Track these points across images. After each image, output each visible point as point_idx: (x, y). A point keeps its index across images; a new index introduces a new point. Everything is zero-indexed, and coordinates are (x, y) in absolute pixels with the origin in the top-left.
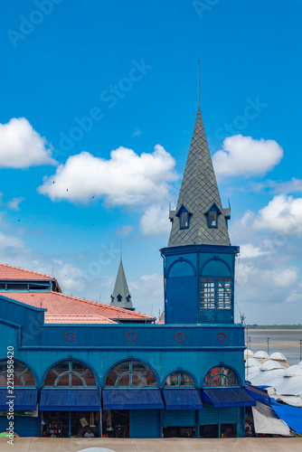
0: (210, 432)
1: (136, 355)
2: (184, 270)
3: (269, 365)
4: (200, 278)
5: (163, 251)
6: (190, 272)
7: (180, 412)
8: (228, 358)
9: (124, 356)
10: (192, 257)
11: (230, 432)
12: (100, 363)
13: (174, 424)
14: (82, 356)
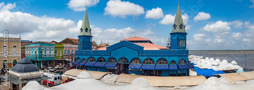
0: (180, 75)
1: (163, 57)
2: (175, 38)
3: (198, 59)
4: (178, 40)
5: (171, 34)
6: (176, 38)
7: (173, 70)
8: (184, 58)
9: (161, 57)
10: (176, 35)
11: (184, 75)
12: (155, 59)
13: (173, 73)
14: (151, 57)
